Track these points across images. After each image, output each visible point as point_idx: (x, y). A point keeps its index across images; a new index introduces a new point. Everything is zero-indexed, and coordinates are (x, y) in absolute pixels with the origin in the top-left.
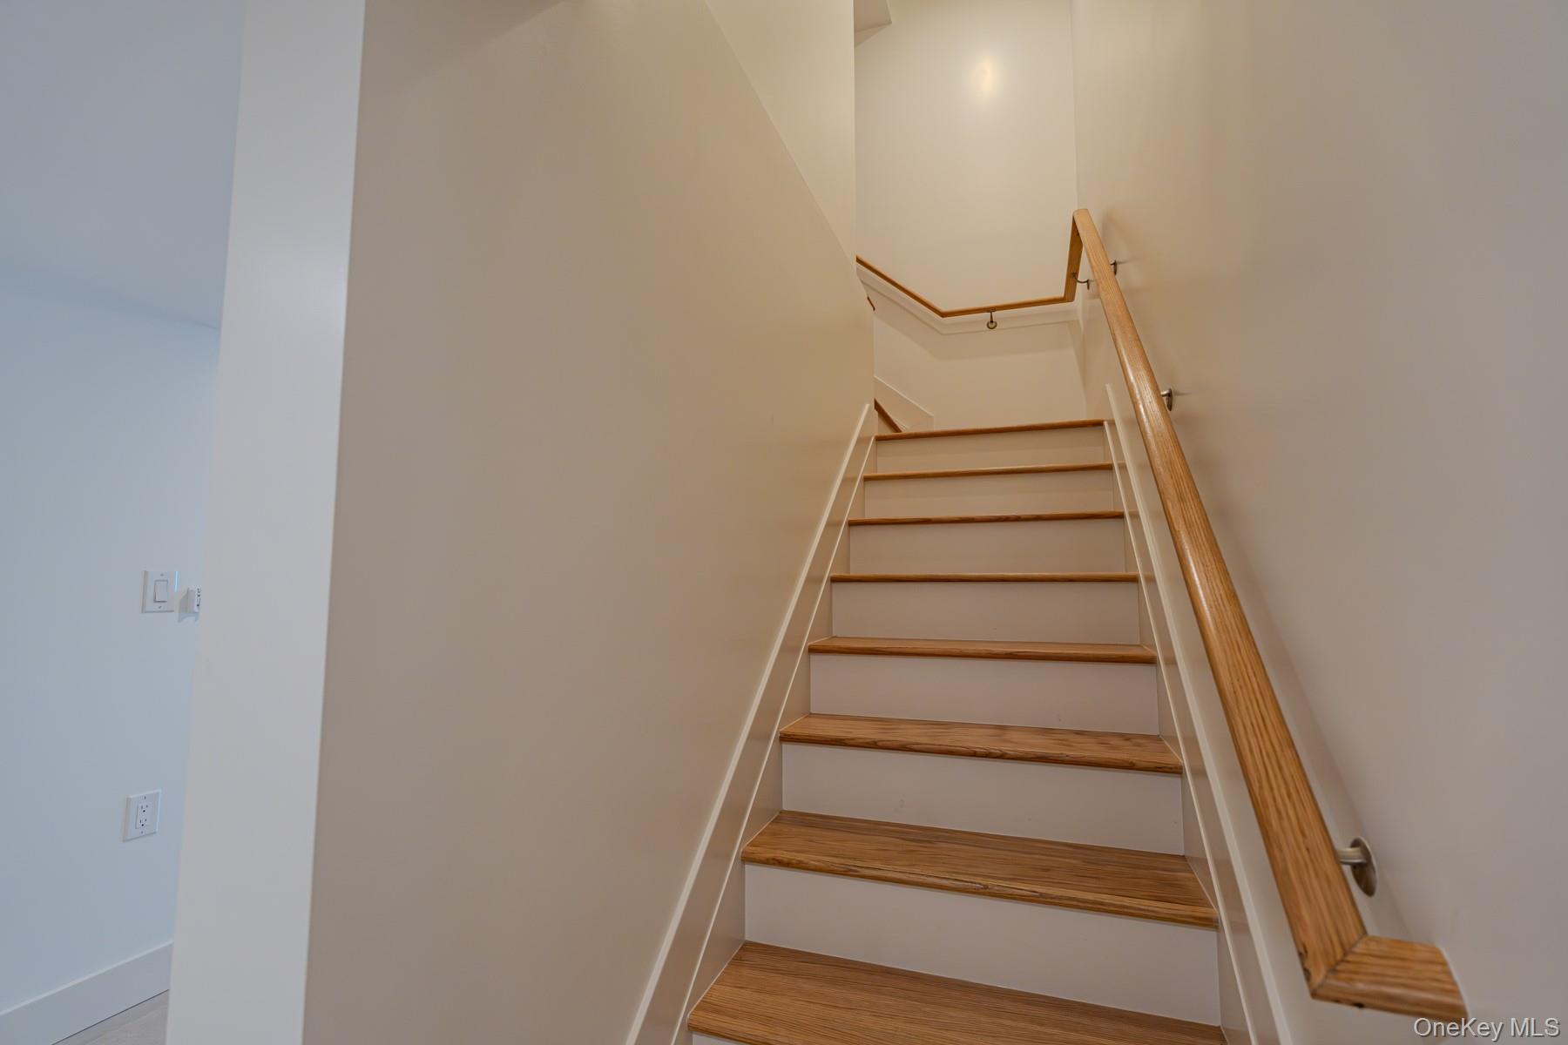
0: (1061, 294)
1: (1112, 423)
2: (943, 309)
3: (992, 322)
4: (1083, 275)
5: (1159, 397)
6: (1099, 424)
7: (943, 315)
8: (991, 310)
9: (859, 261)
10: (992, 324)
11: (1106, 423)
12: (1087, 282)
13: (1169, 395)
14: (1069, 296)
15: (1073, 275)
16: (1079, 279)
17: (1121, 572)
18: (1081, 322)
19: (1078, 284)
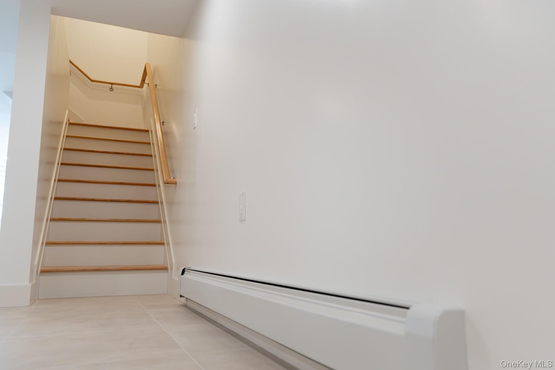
0: (139, 84)
1: (152, 132)
2: (93, 79)
3: (112, 88)
4: (146, 81)
5: (160, 122)
6: (148, 131)
7: (92, 81)
8: (112, 84)
9: (70, 62)
10: (111, 89)
11: (150, 131)
12: (148, 84)
13: (163, 122)
14: (141, 86)
15: (143, 80)
16: (145, 82)
17: (150, 168)
18: (145, 96)
19: (145, 84)
